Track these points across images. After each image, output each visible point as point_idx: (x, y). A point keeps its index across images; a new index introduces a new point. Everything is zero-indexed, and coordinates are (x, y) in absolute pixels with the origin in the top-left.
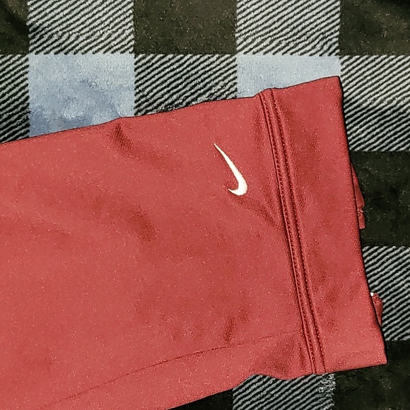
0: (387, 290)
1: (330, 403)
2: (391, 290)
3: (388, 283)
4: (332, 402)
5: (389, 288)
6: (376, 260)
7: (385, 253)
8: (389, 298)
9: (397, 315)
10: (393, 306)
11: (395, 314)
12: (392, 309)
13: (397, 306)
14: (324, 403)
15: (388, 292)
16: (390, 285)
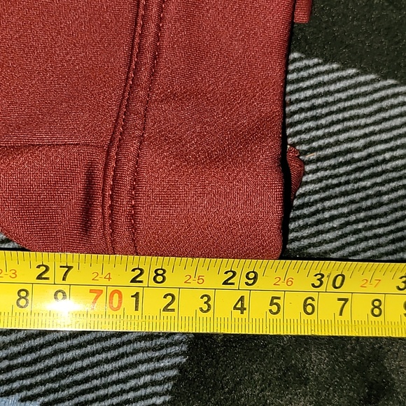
0: (377, 164)
1: (177, 355)
2: (389, 166)
3: (384, 151)
4: (183, 354)
5: (385, 161)
6: (367, 99)
7: (390, 92)
8: (379, 180)
9: (390, 218)
10: (385, 198)
11: (386, 214)
12: (381, 204)
13: (391, 201)
14: (164, 352)
15: (379, 169)
16: (387, 155)
